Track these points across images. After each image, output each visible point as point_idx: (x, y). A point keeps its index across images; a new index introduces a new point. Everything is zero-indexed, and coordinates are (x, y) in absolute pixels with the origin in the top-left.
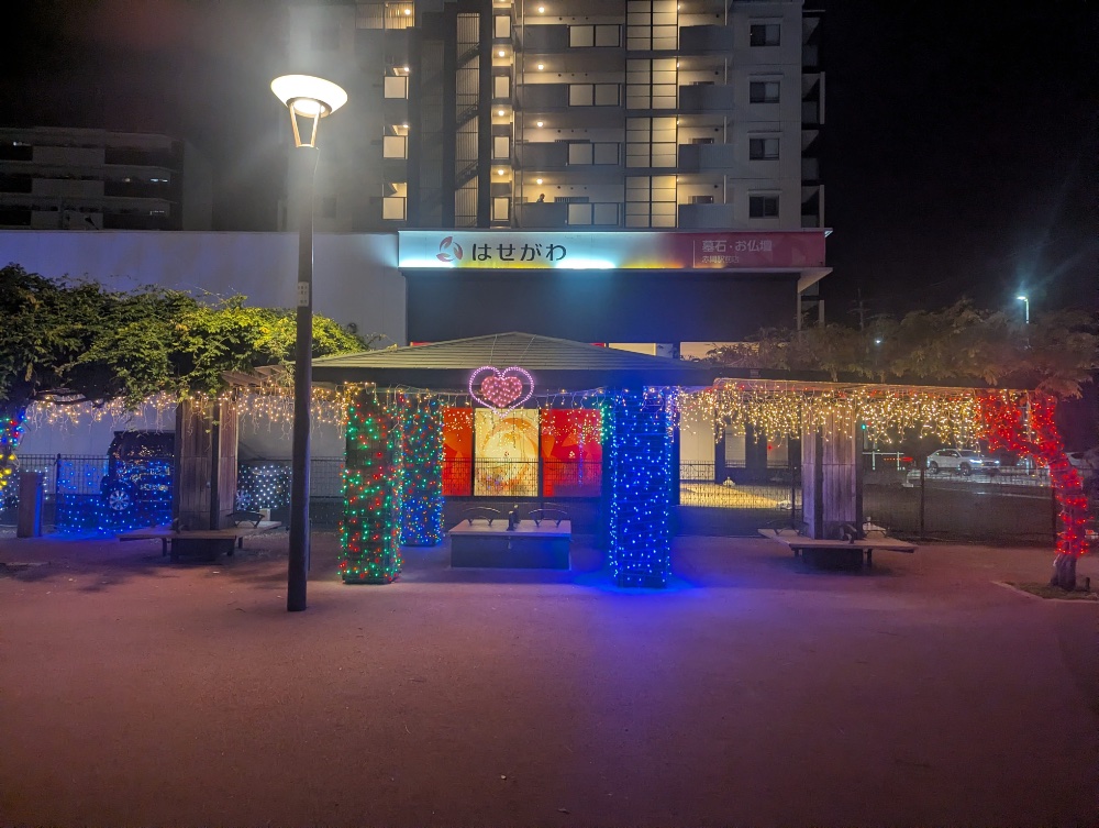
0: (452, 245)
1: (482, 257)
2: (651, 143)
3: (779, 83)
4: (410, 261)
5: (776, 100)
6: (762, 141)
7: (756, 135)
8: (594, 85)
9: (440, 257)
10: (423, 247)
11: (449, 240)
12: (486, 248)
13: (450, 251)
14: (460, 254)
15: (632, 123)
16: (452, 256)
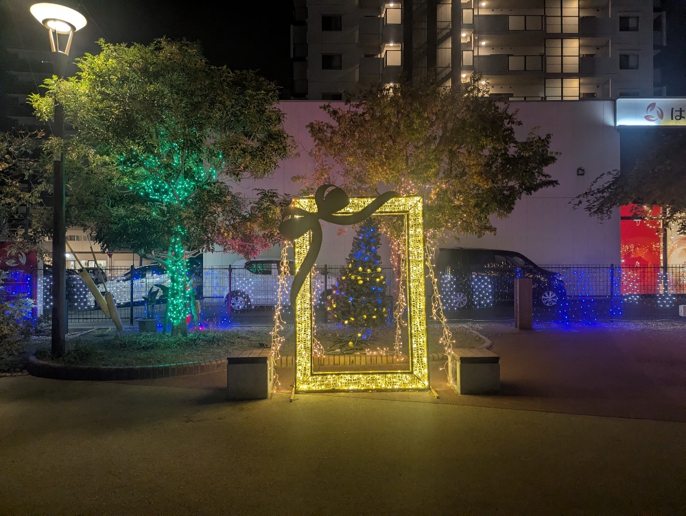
0: (656, 109)
1: (678, 118)
2: (562, 56)
3: (638, 18)
4: (625, 121)
5: (636, 29)
6: (627, 56)
7: (624, 52)
8: (525, 16)
9: (647, 118)
10: (634, 111)
11: (652, 106)
12: (681, 111)
13: (654, 113)
14: (661, 116)
15: (549, 43)
16: (656, 117)
